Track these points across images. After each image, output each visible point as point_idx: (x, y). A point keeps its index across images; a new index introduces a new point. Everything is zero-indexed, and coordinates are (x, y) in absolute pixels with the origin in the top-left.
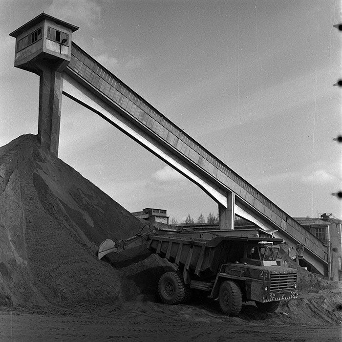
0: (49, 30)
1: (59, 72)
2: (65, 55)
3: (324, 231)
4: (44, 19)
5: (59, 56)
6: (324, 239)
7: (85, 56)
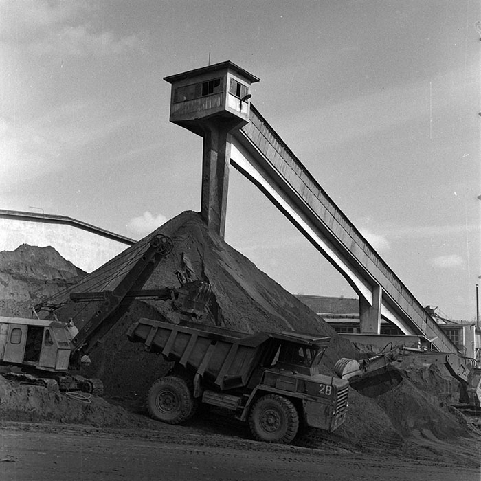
0: (231, 82)
1: (230, 133)
2: (244, 114)
3: (457, 334)
4: (227, 68)
5: (238, 115)
6: (457, 343)
7: (254, 112)
